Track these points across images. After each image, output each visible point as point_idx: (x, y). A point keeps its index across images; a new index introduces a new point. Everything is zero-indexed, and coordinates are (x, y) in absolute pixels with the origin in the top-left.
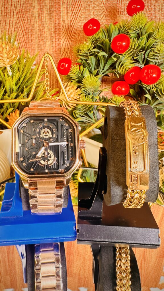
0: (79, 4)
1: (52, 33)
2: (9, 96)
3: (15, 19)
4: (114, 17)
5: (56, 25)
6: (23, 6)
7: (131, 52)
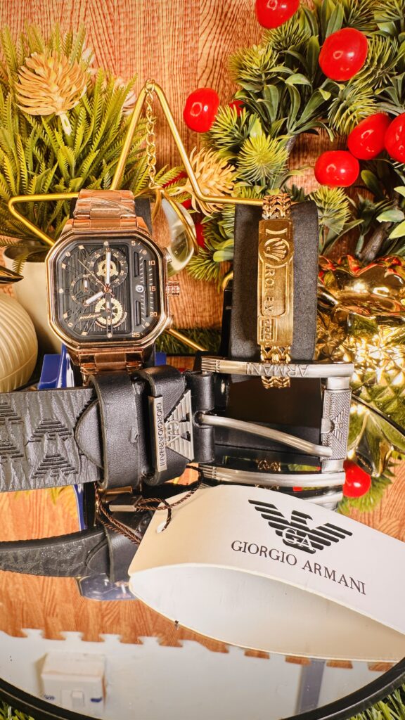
2: (66, 185)
7: (370, 76)
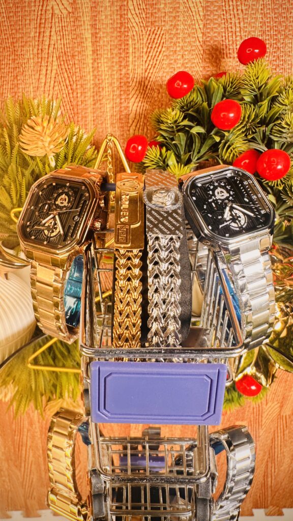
0: (159, 42)
1: (115, 89)
3: (55, 67)
4: (216, 62)
5: (122, 76)
6: (68, 46)
7: (243, 127)
